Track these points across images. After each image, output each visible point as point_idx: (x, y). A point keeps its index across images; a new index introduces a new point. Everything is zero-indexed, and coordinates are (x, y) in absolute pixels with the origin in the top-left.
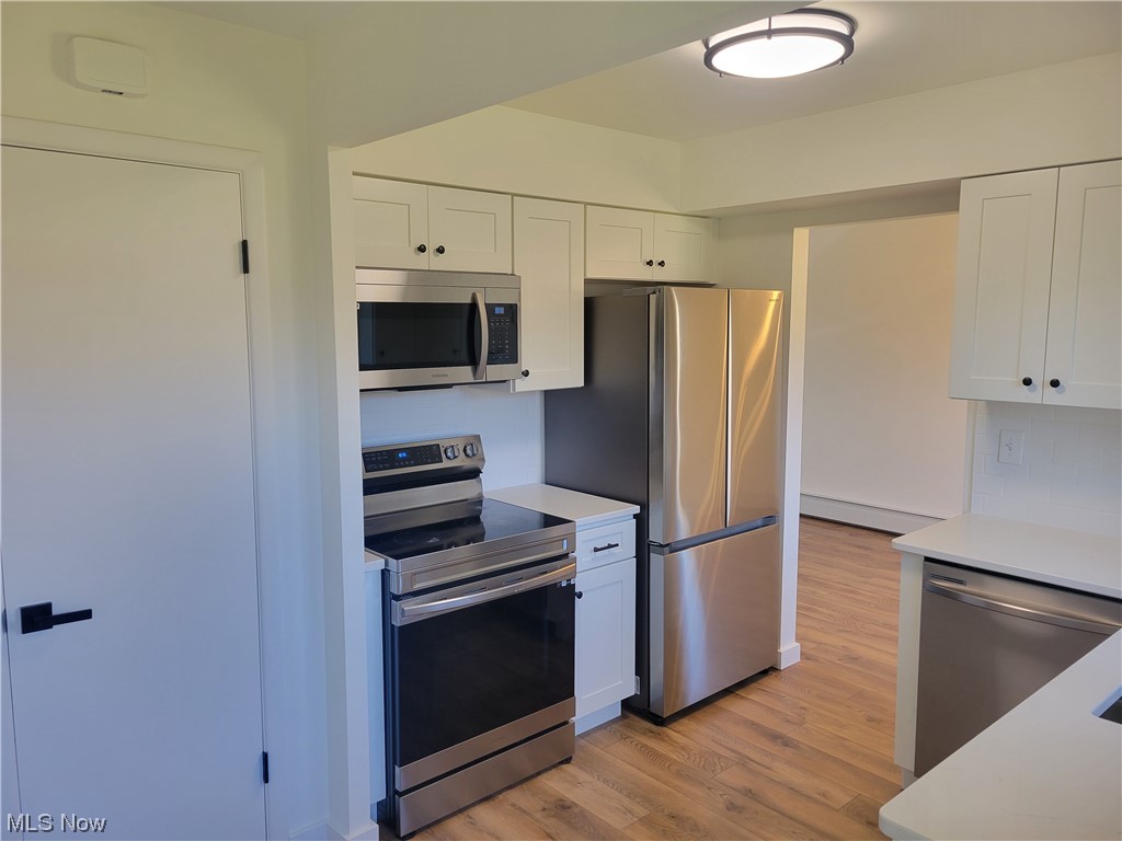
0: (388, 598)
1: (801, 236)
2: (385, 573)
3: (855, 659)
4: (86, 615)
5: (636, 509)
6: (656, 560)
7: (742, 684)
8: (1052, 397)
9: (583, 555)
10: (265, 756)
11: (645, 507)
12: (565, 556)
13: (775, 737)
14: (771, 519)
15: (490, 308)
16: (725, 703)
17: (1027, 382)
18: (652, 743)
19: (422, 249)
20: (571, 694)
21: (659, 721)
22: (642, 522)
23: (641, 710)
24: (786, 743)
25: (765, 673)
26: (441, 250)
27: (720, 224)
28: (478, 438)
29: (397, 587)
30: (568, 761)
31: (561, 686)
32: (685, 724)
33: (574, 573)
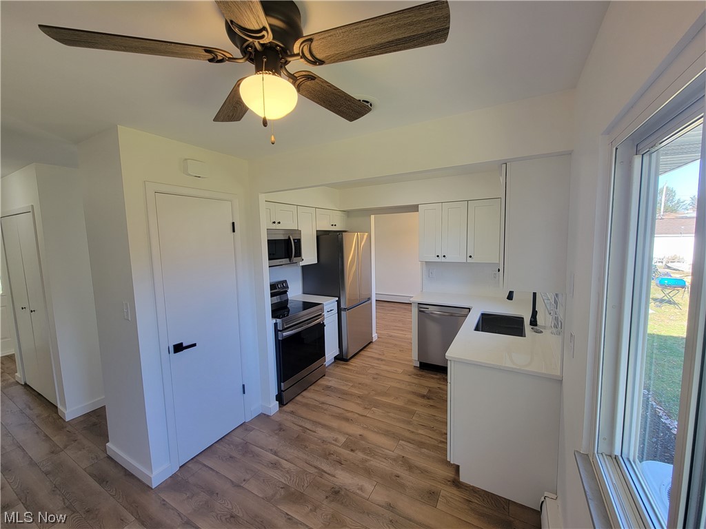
0: (276, 331)
1: (373, 217)
2: (276, 324)
3: (391, 336)
4: (194, 345)
5: (337, 299)
6: (343, 313)
7: (365, 347)
8: (443, 260)
9: (325, 313)
10: (244, 386)
11: (339, 298)
12: (320, 315)
13: (378, 359)
14: (369, 299)
15: (294, 240)
16: (362, 353)
17: (438, 256)
18: (346, 367)
19: (274, 222)
20: (324, 355)
21: (346, 360)
22: (339, 302)
23: (341, 358)
24: (382, 360)
25: (369, 343)
26: (279, 223)
27: (348, 213)
28: (286, 281)
29: (280, 328)
30: (324, 375)
31: (321, 353)
32: (353, 360)
33: (324, 319)
